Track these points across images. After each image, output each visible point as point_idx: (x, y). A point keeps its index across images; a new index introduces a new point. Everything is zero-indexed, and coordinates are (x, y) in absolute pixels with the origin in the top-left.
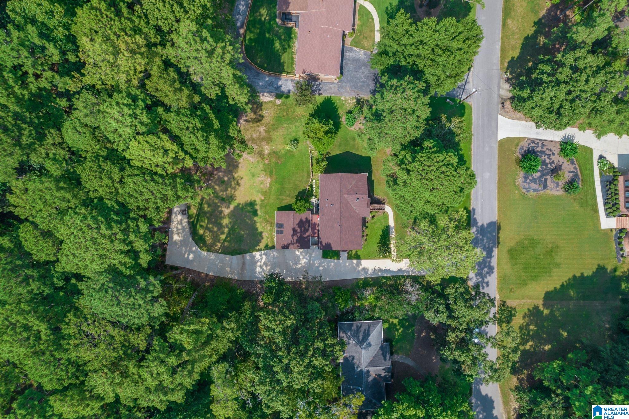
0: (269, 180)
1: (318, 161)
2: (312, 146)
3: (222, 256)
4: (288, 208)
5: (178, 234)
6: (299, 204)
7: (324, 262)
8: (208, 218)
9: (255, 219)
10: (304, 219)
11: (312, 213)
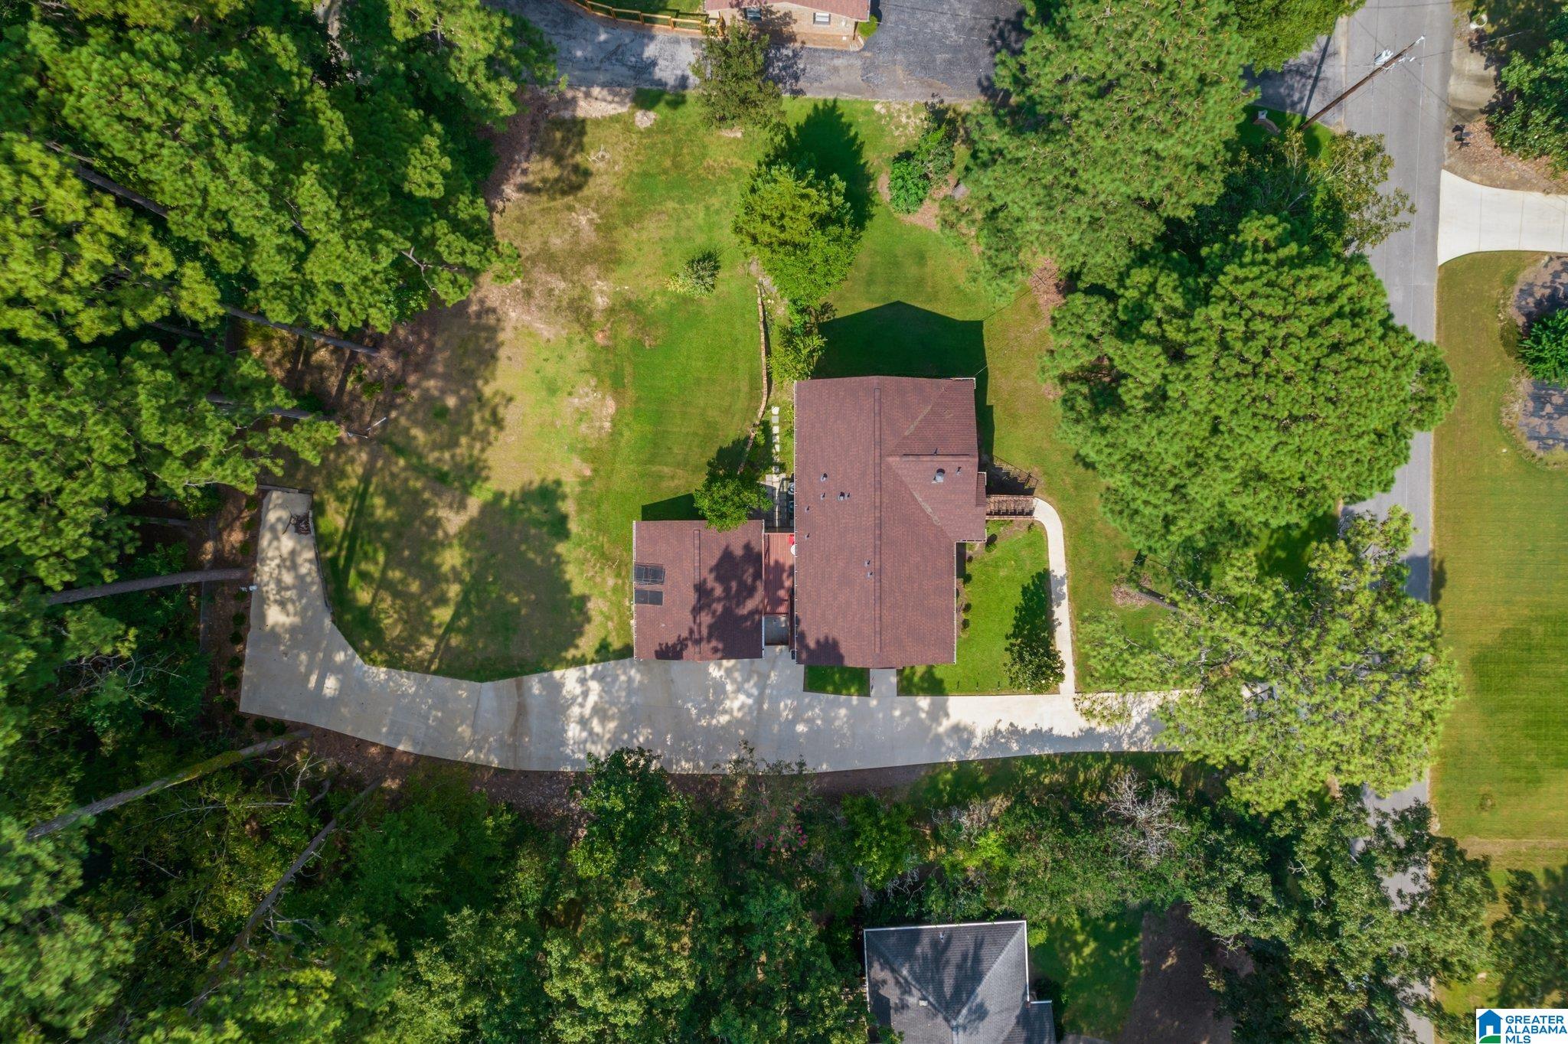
0: (611, 406)
1: (789, 337)
2: (767, 281)
3: (444, 683)
4: (682, 509)
5: (282, 604)
6: (718, 491)
7: (811, 707)
8: (389, 548)
9: (561, 548)
10: (738, 552)
11: (770, 528)
